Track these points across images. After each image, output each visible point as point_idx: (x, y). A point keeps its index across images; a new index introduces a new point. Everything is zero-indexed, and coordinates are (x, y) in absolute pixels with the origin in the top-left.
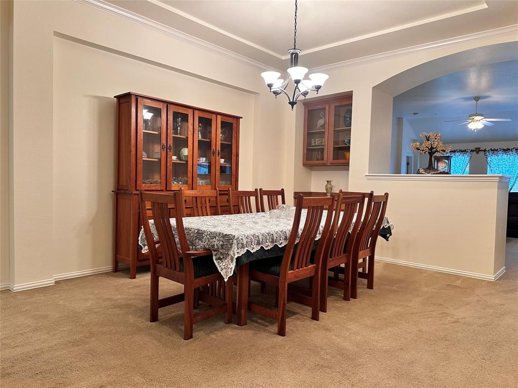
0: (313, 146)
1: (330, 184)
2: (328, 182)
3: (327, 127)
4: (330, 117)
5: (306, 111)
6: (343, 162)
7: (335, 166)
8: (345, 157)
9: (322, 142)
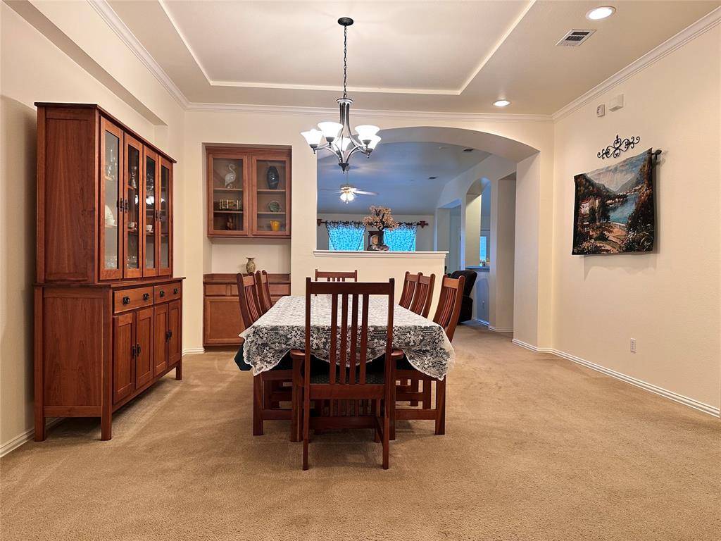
0: (222, 210)
1: (253, 263)
2: (250, 259)
3: (246, 185)
4: (251, 173)
5: (211, 159)
6: (271, 233)
7: (260, 238)
8: (270, 227)
9: (235, 205)
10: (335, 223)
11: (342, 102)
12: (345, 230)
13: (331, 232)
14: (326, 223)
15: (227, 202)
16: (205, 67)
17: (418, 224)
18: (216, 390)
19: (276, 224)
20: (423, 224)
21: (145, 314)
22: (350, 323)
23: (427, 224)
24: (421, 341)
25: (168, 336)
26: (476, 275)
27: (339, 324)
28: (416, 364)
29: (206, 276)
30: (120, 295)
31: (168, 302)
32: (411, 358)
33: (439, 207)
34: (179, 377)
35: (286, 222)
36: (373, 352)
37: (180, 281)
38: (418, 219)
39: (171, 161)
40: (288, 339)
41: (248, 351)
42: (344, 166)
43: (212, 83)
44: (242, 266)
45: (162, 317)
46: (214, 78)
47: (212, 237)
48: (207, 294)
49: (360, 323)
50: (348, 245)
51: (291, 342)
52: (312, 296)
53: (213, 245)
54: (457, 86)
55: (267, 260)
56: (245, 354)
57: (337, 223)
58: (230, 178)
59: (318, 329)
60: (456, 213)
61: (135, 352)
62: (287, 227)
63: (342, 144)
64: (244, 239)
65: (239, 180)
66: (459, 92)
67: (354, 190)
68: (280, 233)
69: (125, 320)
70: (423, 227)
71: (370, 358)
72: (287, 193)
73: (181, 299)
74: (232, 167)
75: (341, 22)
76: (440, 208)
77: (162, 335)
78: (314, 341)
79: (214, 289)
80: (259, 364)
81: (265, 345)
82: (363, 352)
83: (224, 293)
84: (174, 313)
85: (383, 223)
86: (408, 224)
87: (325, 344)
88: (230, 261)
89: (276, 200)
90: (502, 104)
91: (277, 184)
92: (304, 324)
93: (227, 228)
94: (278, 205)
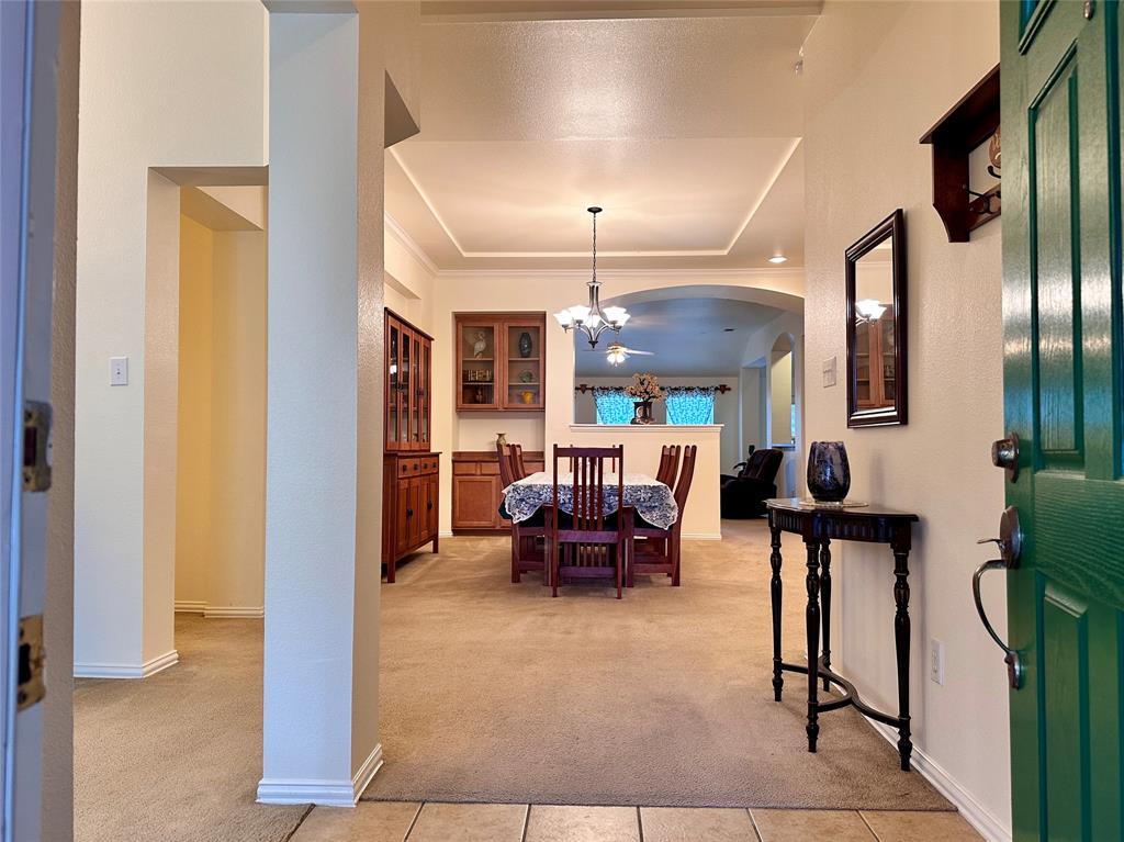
0: (471, 381)
1: (504, 438)
2: (500, 435)
3: (497, 354)
4: (502, 341)
5: (460, 327)
6: (523, 406)
7: (509, 411)
8: (522, 400)
9: (485, 376)
10: (604, 389)
11: (591, 285)
12: (617, 398)
13: (599, 401)
14: (593, 389)
15: (477, 375)
16: (457, 238)
17: (716, 389)
18: (473, 560)
19: (528, 397)
20: (723, 389)
21: (416, 482)
22: (588, 483)
23: (729, 389)
24: (650, 498)
25: (429, 506)
26: (781, 455)
27: (580, 483)
28: (646, 518)
29: (454, 454)
30: (402, 462)
31: (429, 475)
32: (642, 512)
33: (744, 365)
34: (436, 550)
35: (539, 392)
36: (610, 507)
37: (437, 455)
38: (716, 382)
39: (430, 339)
40: (541, 495)
41: (509, 504)
42: (593, 343)
43: (465, 254)
44: (492, 443)
45: (425, 487)
46: (466, 250)
47: (460, 411)
48: (457, 472)
49: (596, 483)
50: (621, 418)
51: (542, 497)
52: (559, 459)
53: (461, 421)
54: (723, 247)
55: (519, 434)
56: (506, 506)
57: (607, 389)
58: (480, 346)
59: (564, 487)
60: (762, 374)
61: (409, 514)
62: (541, 399)
63: (592, 322)
64: (495, 413)
65: (489, 350)
66: (725, 252)
67: (623, 350)
68: (532, 406)
69: (404, 485)
70: (723, 393)
71: (606, 511)
72: (541, 362)
73: (438, 473)
74: (481, 335)
75: (590, 210)
76: (746, 368)
77: (425, 505)
78: (561, 497)
79: (464, 468)
80: (518, 516)
81: (522, 500)
82: (600, 508)
83: (474, 472)
84: (433, 485)
85: (647, 393)
86: (703, 389)
87: (570, 499)
88: (480, 436)
89: (530, 368)
90: (778, 260)
91: (529, 352)
92: (552, 483)
93: (477, 402)
94: (531, 375)
